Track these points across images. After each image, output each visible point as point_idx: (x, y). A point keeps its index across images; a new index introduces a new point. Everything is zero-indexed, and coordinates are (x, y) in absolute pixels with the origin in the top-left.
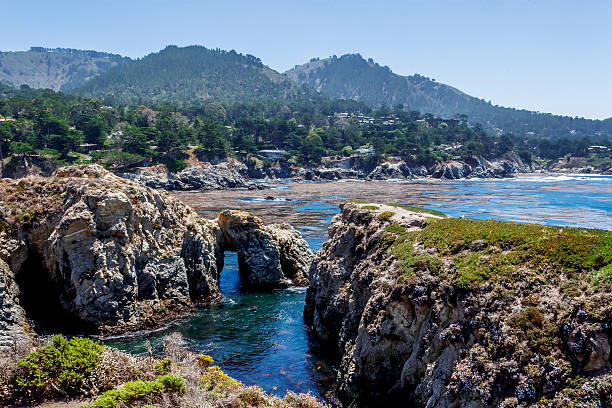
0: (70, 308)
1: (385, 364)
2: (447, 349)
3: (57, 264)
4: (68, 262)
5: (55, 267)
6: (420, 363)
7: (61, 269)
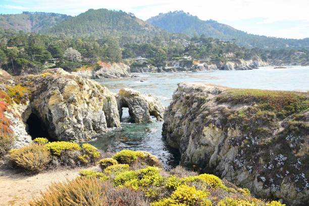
1: (202, 157)
2: (231, 149)
3: (46, 115)
4: (51, 114)
5: (45, 116)
6: (218, 156)
7: (48, 117)
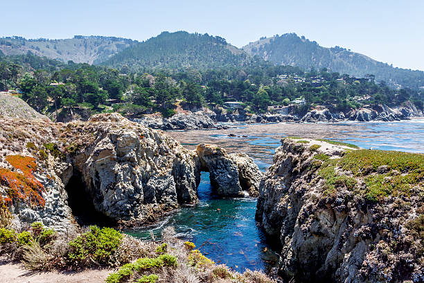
0: (100, 208)
3: (92, 179)
4: (98, 177)
7: (94, 182)
